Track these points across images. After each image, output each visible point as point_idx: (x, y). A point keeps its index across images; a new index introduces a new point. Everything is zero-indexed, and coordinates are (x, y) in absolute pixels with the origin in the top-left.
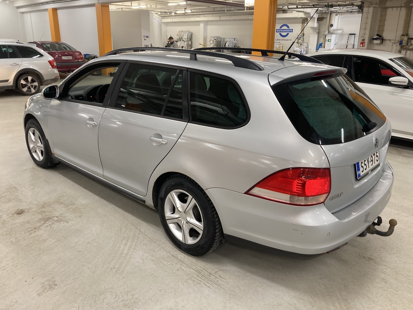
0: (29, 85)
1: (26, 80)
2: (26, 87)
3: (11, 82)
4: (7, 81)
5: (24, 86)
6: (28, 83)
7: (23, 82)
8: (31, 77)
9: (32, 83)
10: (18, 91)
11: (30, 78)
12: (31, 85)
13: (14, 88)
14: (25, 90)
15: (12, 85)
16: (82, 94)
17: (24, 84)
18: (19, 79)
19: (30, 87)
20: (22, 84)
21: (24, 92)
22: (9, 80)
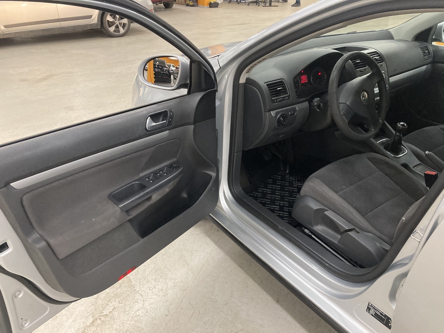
1: (113, 15)
2: (113, 25)
3: (94, 19)
4: (90, 17)
6: (118, 20)
7: (109, 18)
9: (120, 20)
10: (104, 31)
12: (119, 23)
13: (99, 27)
14: (112, 29)
15: (97, 22)
16: (282, 78)
17: (111, 21)
18: (105, 15)
19: (118, 25)
20: (108, 21)
21: (111, 32)
22: (92, 15)
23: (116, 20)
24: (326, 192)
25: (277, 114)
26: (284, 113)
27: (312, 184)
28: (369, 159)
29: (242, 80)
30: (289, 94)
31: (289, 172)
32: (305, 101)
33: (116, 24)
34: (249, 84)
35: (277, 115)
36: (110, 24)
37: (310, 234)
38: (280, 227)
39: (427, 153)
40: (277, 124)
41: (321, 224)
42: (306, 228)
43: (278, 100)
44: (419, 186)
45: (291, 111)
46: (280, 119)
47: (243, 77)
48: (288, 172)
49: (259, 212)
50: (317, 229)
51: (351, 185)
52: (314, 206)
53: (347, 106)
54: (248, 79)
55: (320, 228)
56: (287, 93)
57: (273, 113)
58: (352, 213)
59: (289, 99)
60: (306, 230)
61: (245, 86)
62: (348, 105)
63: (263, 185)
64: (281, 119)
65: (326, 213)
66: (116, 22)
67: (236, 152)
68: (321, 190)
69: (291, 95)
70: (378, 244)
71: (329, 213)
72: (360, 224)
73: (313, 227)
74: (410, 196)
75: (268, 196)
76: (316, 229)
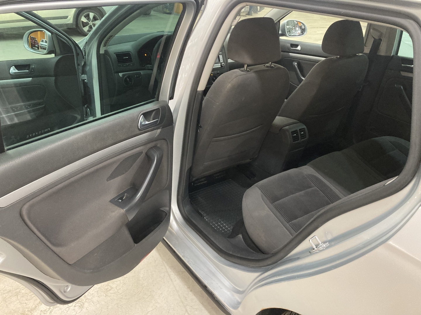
0: (91, 23)
1: (87, 16)
2: (87, 25)
3: (70, 20)
4: (66, 17)
5: (85, 24)
6: (92, 21)
7: (84, 19)
8: (93, 13)
9: (93, 21)
10: (79, 30)
11: (92, 15)
12: (93, 24)
13: (74, 27)
14: (86, 29)
15: (72, 22)
16: (130, 51)
17: (85, 22)
18: (80, 16)
19: (91, 25)
20: (83, 22)
21: (85, 32)
22: (68, 16)
23: (89, 21)
25: (123, 75)
26: (130, 75)
30: (134, 62)
33: (90, 24)
36: (84, 24)
40: (124, 83)
43: (124, 65)
45: (136, 75)
47: (102, 50)
54: (105, 51)
57: (121, 75)
59: (133, 65)
61: (104, 55)
64: (128, 79)
66: (89, 23)
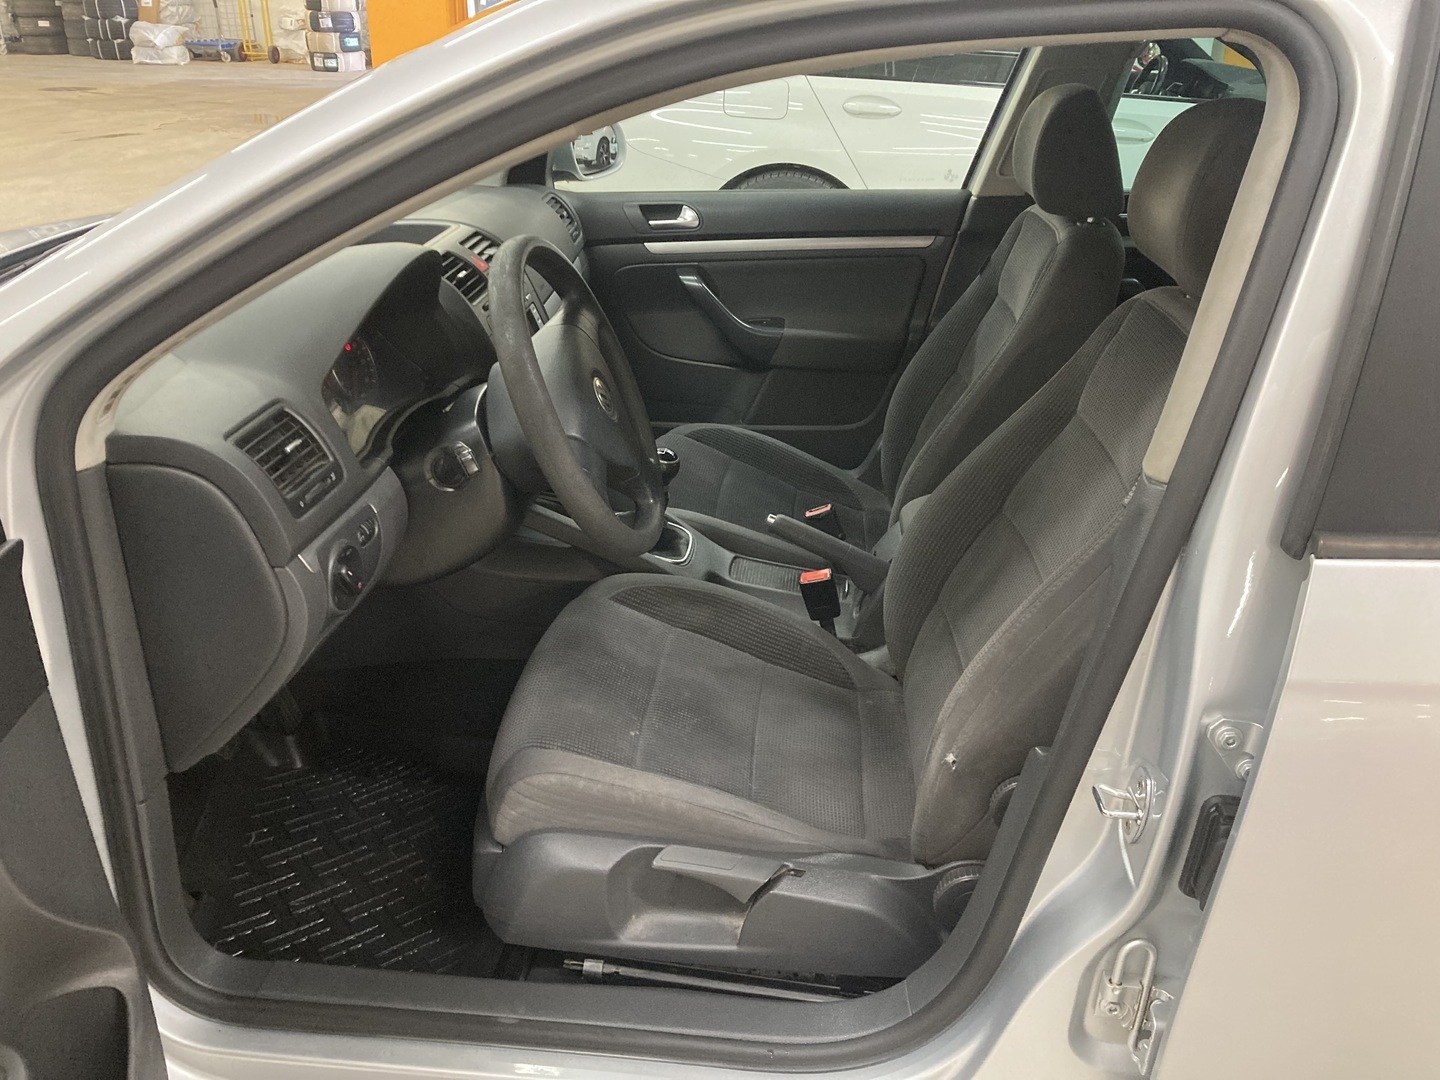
16: (273, 398)
24: (623, 783)
25: (322, 556)
26: (344, 542)
27: (553, 779)
28: (622, 599)
29: (89, 453)
30: (334, 456)
31: (303, 761)
32: (383, 469)
34: (130, 463)
35: (324, 563)
37: (611, 969)
38: (507, 1016)
39: (772, 521)
40: (334, 600)
41: (639, 911)
42: (583, 957)
43: (308, 497)
44: (798, 626)
45: (361, 528)
46: (340, 574)
47: (91, 439)
48: (299, 765)
49: (373, 1004)
50: (637, 939)
51: (642, 713)
52: (595, 858)
53: (576, 442)
54: (115, 443)
55: (642, 930)
56: (325, 456)
57: (307, 559)
58: (745, 815)
59: (340, 476)
60: (591, 966)
61: (106, 474)
62: (576, 439)
63: (242, 870)
64: (344, 571)
65: (657, 863)
67: (142, 802)
68: (600, 786)
69: (341, 461)
70: (874, 877)
71: (671, 859)
72: (786, 840)
73: (616, 938)
74: (787, 667)
75: (300, 906)
76: (633, 940)
